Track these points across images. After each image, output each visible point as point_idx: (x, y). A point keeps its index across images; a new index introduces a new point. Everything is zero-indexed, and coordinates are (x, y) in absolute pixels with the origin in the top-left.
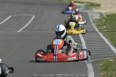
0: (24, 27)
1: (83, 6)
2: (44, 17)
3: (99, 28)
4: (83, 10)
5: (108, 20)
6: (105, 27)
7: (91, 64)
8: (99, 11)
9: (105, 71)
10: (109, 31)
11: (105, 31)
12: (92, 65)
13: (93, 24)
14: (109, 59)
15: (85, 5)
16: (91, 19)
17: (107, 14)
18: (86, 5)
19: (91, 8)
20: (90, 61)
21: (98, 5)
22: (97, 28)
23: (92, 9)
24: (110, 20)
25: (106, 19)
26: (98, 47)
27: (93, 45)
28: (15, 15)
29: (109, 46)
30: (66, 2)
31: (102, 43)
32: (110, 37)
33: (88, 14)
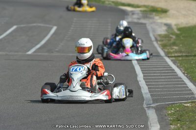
0: (38, 46)
1: (139, 12)
2: (72, 28)
3: (166, 50)
4: (139, 19)
5: (181, 36)
6: (176, 48)
7: (154, 110)
8: (165, 21)
9: (177, 124)
10: (182, 56)
11: (176, 55)
12: (156, 112)
13: (155, 43)
14: (184, 103)
15: (141, 11)
16: (151, 35)
17: (179, 27)
18: (145, 11)
19: (152, 16)
20: (152, 105)
21: (164, 11)
22: (162, 49)
23: (153, 18)
24: (183, 37)
25: (177, 36)
26: (164, 82)
27: (156, 79)
28: (22, 26)
29: (183, 81)
30: (109, 6)
31: (172, 75)
32: (184, 66)
33: (147, 25)
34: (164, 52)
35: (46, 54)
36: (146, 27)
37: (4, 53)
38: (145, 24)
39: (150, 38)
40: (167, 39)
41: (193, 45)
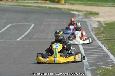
0: (23, 36)
1: (82, 15)
2: (43, 25)
3: (98, 37)
4: (82, 19)
6: (104, 35)
8: (97, 19)
10: (107, 40)
11: (104, 39)
12: (91, 72)
13: (91, 32)
14: (108, 67)
15: (83, 14)
16: (89, 28)
17: (105, 23)
18: (85, 14)
19: (90, 17)
20: (89, 69)
21: (97, 14)
22: (96, 36)
24: (108, 28)
25: (105, 28)
26: (96, 55)
27: (91, 53)
28: (15, 24)
29: (107, 54)
30: (65, 11)
31: (101, 51)
32: (108, 45)
33: (87, 22)
34: (97, 37)
35: (28, 40)
36: (86, 23)
37: (3, 40)
38: (86, 21)
39: (89, 29)
40: (98, 30)
41: (114, 33)
